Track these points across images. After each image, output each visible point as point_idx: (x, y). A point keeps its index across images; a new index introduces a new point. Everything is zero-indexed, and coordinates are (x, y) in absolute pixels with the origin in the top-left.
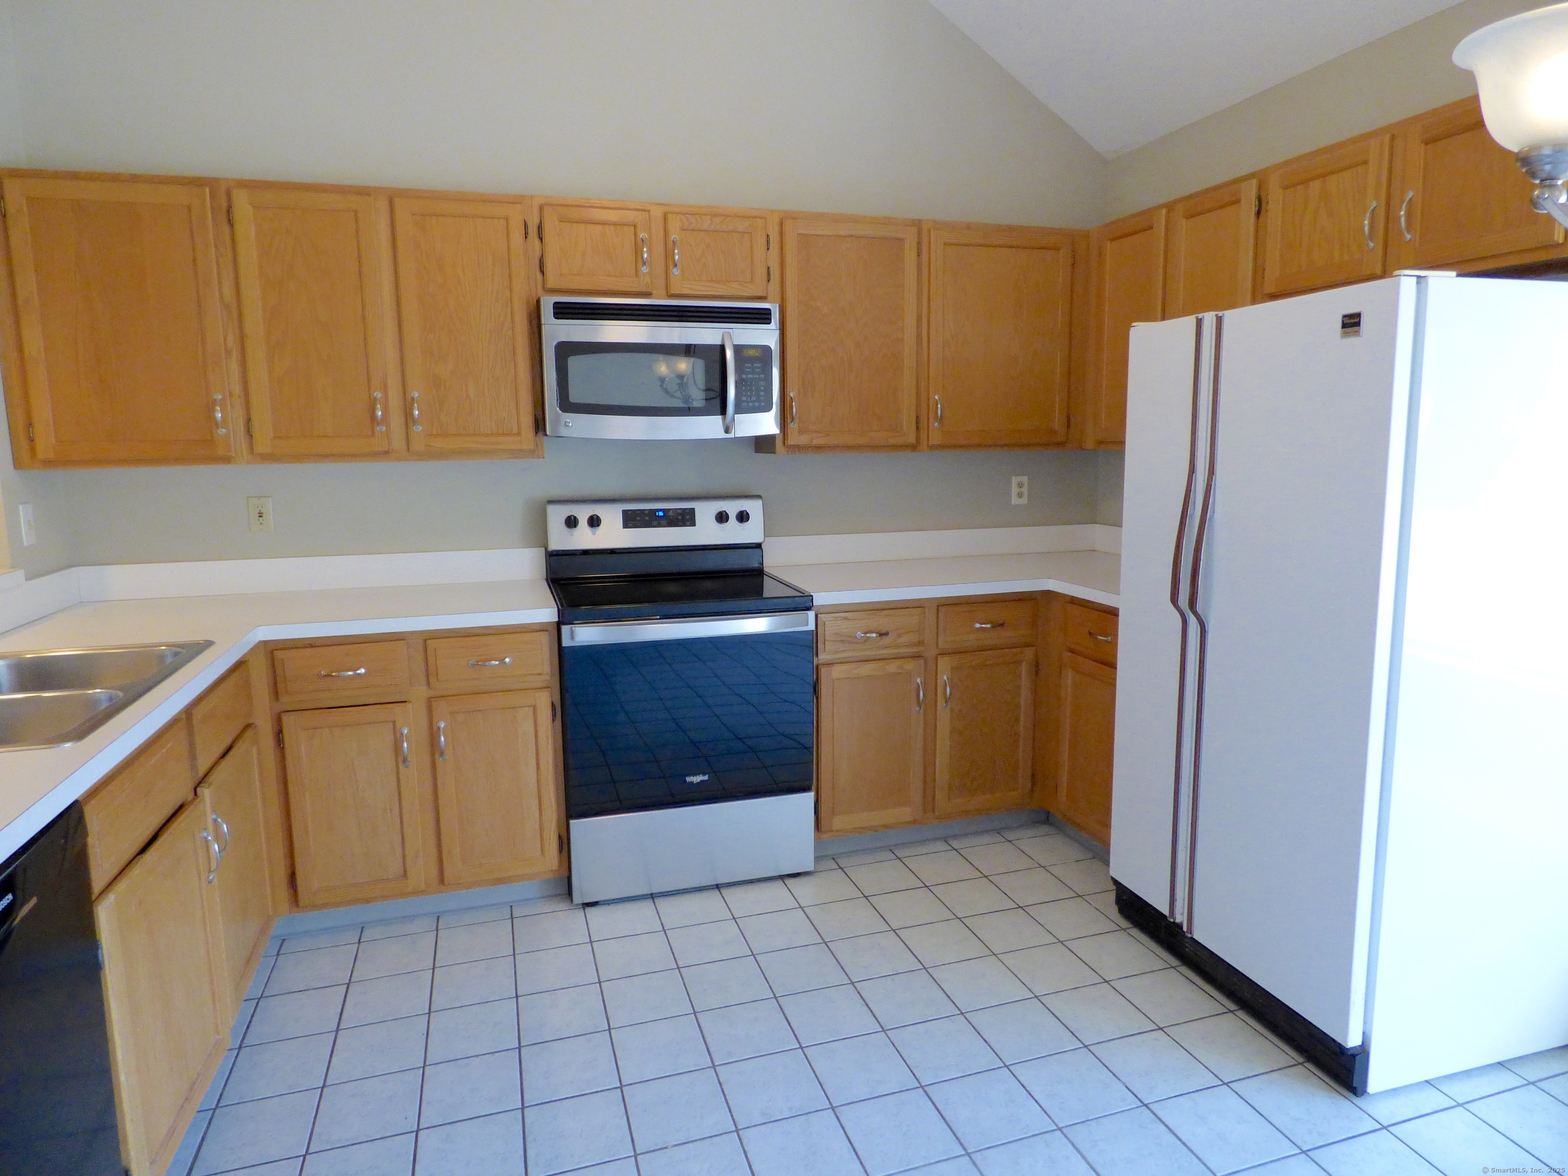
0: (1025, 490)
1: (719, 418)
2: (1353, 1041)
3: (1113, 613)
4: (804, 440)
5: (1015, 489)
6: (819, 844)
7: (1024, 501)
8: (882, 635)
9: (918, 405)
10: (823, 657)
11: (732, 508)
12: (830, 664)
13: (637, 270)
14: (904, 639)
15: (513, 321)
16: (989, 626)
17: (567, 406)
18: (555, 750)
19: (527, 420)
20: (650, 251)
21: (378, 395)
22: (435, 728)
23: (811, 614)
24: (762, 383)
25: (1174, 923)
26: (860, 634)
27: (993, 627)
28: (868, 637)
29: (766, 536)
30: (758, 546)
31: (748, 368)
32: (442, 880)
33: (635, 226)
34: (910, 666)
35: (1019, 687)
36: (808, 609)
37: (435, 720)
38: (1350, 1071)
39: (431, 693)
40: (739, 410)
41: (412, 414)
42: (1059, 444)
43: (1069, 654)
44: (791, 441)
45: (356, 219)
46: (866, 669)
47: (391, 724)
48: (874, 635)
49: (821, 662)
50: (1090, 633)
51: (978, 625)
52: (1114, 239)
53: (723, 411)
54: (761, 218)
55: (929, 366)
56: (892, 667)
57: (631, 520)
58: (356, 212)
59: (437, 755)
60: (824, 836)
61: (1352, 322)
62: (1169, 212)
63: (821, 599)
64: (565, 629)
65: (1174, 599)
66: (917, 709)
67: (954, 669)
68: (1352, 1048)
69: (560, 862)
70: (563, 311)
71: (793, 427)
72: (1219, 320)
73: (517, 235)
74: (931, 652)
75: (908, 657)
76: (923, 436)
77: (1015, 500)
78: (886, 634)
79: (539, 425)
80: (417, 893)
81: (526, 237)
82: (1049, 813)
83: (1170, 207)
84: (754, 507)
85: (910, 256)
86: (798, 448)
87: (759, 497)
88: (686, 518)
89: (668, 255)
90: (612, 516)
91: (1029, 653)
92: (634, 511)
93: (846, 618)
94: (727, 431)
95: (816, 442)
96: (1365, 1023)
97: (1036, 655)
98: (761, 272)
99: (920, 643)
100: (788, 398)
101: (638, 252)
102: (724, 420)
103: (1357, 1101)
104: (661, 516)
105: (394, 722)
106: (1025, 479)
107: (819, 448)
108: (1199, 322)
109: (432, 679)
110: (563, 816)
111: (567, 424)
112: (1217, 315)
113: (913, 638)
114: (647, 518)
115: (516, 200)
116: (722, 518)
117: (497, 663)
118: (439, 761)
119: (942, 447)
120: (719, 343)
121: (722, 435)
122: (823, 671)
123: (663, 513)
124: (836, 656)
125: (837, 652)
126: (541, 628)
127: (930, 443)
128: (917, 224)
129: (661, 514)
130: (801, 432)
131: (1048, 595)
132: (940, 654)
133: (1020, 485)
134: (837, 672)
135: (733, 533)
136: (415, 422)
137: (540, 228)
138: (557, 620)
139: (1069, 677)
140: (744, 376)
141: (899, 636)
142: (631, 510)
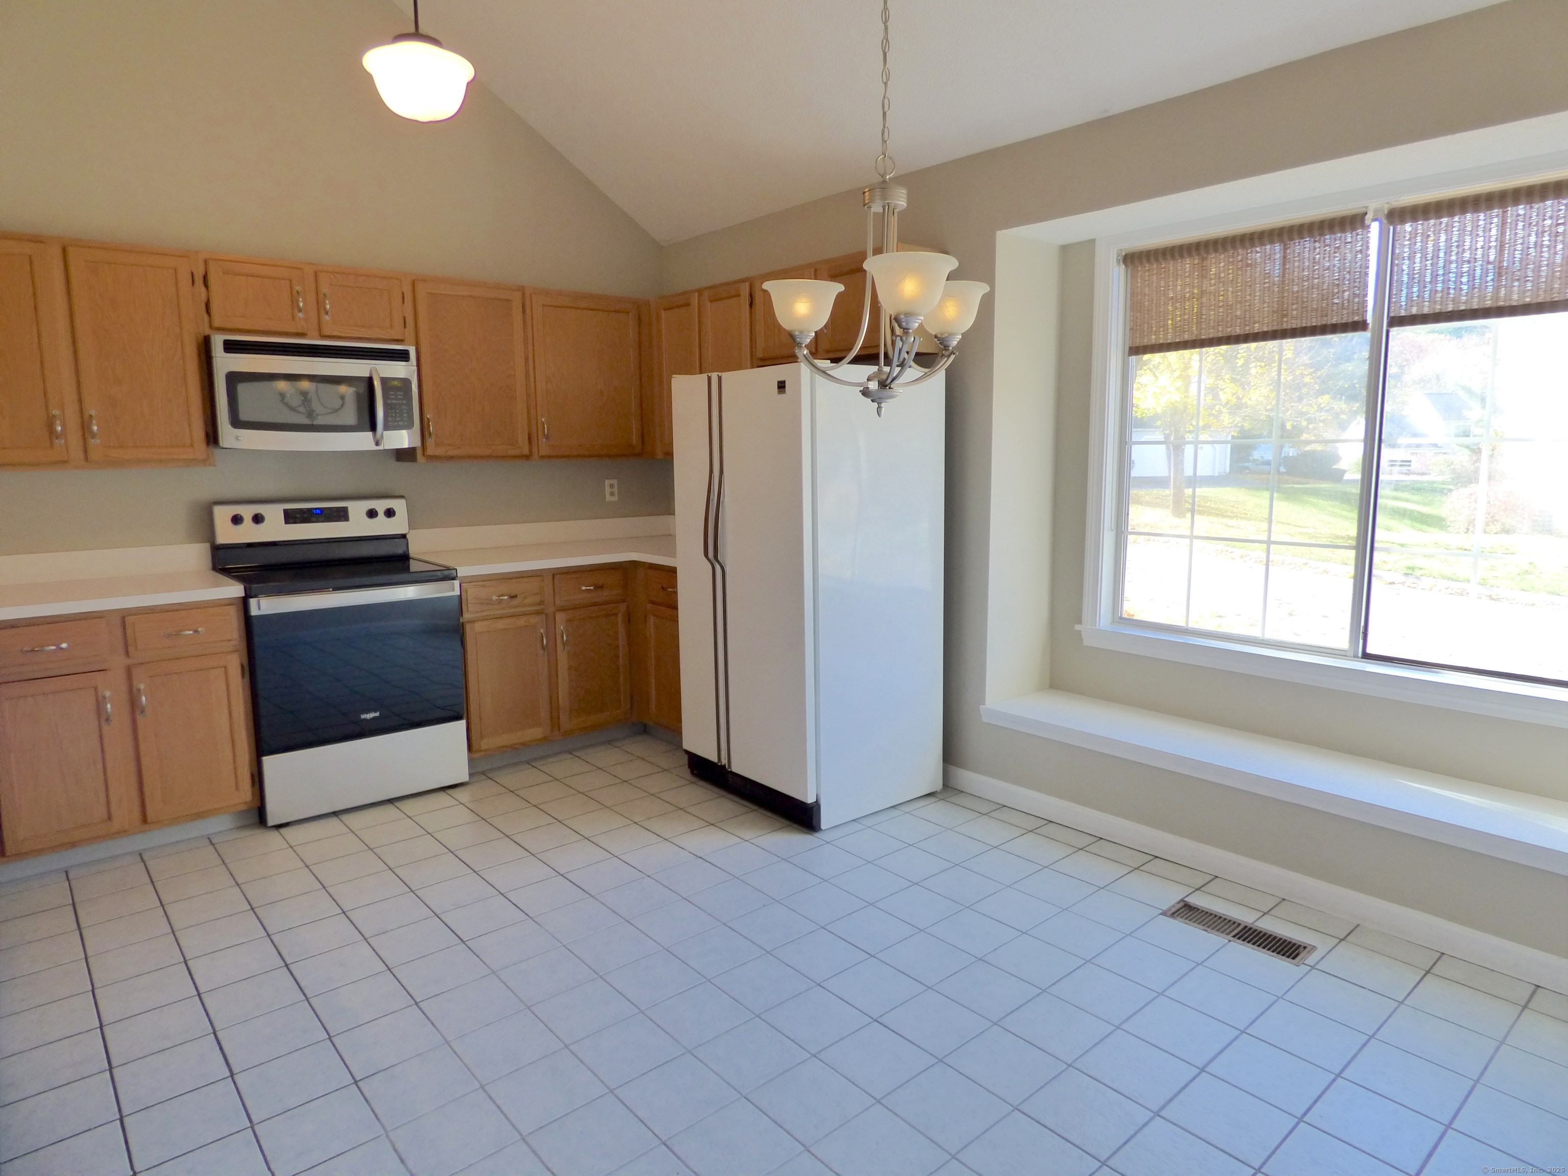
0: (616, 490)
1: (370, 434)
2: (810, 800)
3: (672, 571)
4: (440, 451)
5: (608, 490)
6: (471, 761)
7: (615, 498)
8: (513, 597)
9: (529, 426)
10: (467, 616)
11: (381, 506)
12: (472, 622)
13: (293, 317)
14: (529, 601)
15: (183, 352)
16: (592, 588)
17: (237, 422)
18: (245, 702)
19: (199, 433)
20: (304, 302)
21: (56, 412)
22: (135, 690)
23: (456, 583)
24: (404, 407)
25: (721, 765)
26: (494, 598)
27: (595, 588)
28: (502, 599)
29: (411, 527)
30: (404, 536)
31: (393, 395)
32: (145, 820)
33: (291, 281)
34: (533, 620)
35: (616, 632)
36: (454, 579)
37: (135, 682)
38: (811, 818)
39: (128, 661)
40: (386, 428)
41: (91, 431)
42: (638, 455)
43: (650, 605)
44: (430, 451)
45: (31, 264)
46: (500, 624)
47: (92, 691)
48: (506, 598)
49: (465, 620)
50: (663, 588)
51: (584, 588)
52: (666, 309)
53: (373, 427)
54: (397, 279)
55: (536, 396)
56: (522, 621)
57: (291, 517)
58: (30, 257)
59: (138, 713)
60: (475, 755)
61: (782, 386)
62: (700, 295)
63: (462, 572)
64: (253, 602)
65: (706, 555)
66: (542, 652)
67: (569, 621)
68: (810, 804)
69: (253, 794)
70: (231, 347)
71: (430, 442)
72: (720, 378)
73: (185, 283)
74: (551, 610)
75: (532, 614)
76: (535, 449)
77: (608, 498)
78: (515, 597)
79: (212, 437)
80: (122, 833)
81: (193, 285)
82: (645, 725)
83: (700, 292)
84: (398, 505)
85: (517, 313)
86: (435, 458)
87: (402, 497)
88: (341, 515)
89: (319, 304)
90: (274, 513)
91: (623, 607)
92: (294, 510)
93: (484, 586)
94: (377, 444)
95: (450, 453)
96: (817, 789)
97: (628, 608)
98: (398, 321)
99: (541, 603)
100: (426, 419)
101: (294, 302)
102: (375, 435)
103: (817, 835)
104: (318, 513)
105: (96, 689)
106: (615, 482)
107: (451, 458)
108: (709, 379)
109: (131, 649)
110: (254, 755)
111: (239, 438)
112: (718, 375)
113: (537, 599)
114: (306, 516)
115: (185, 255)
116: (372, 514)
117: (191, 632)
118: (140, 719)
119: (549, 457)
120: (368, 375)
121: (374, 447)
122: (468, 627)
123: (320, 511)
124: (478, 615)
125: (477, 612)
126: (229, 602)
127: (541, 454)
128: (522, 289)
130: (437, 445)
131: (635, 564)
132: (558, 610)
133: (612, 486)
134: (479, 627)
135: (381, 527)
136: (93, 436)
137: (205, 278)
138: (243, 595)
139: (652, 620)
140: (389, 401)
141: (525, 598)
142: (291, 509)
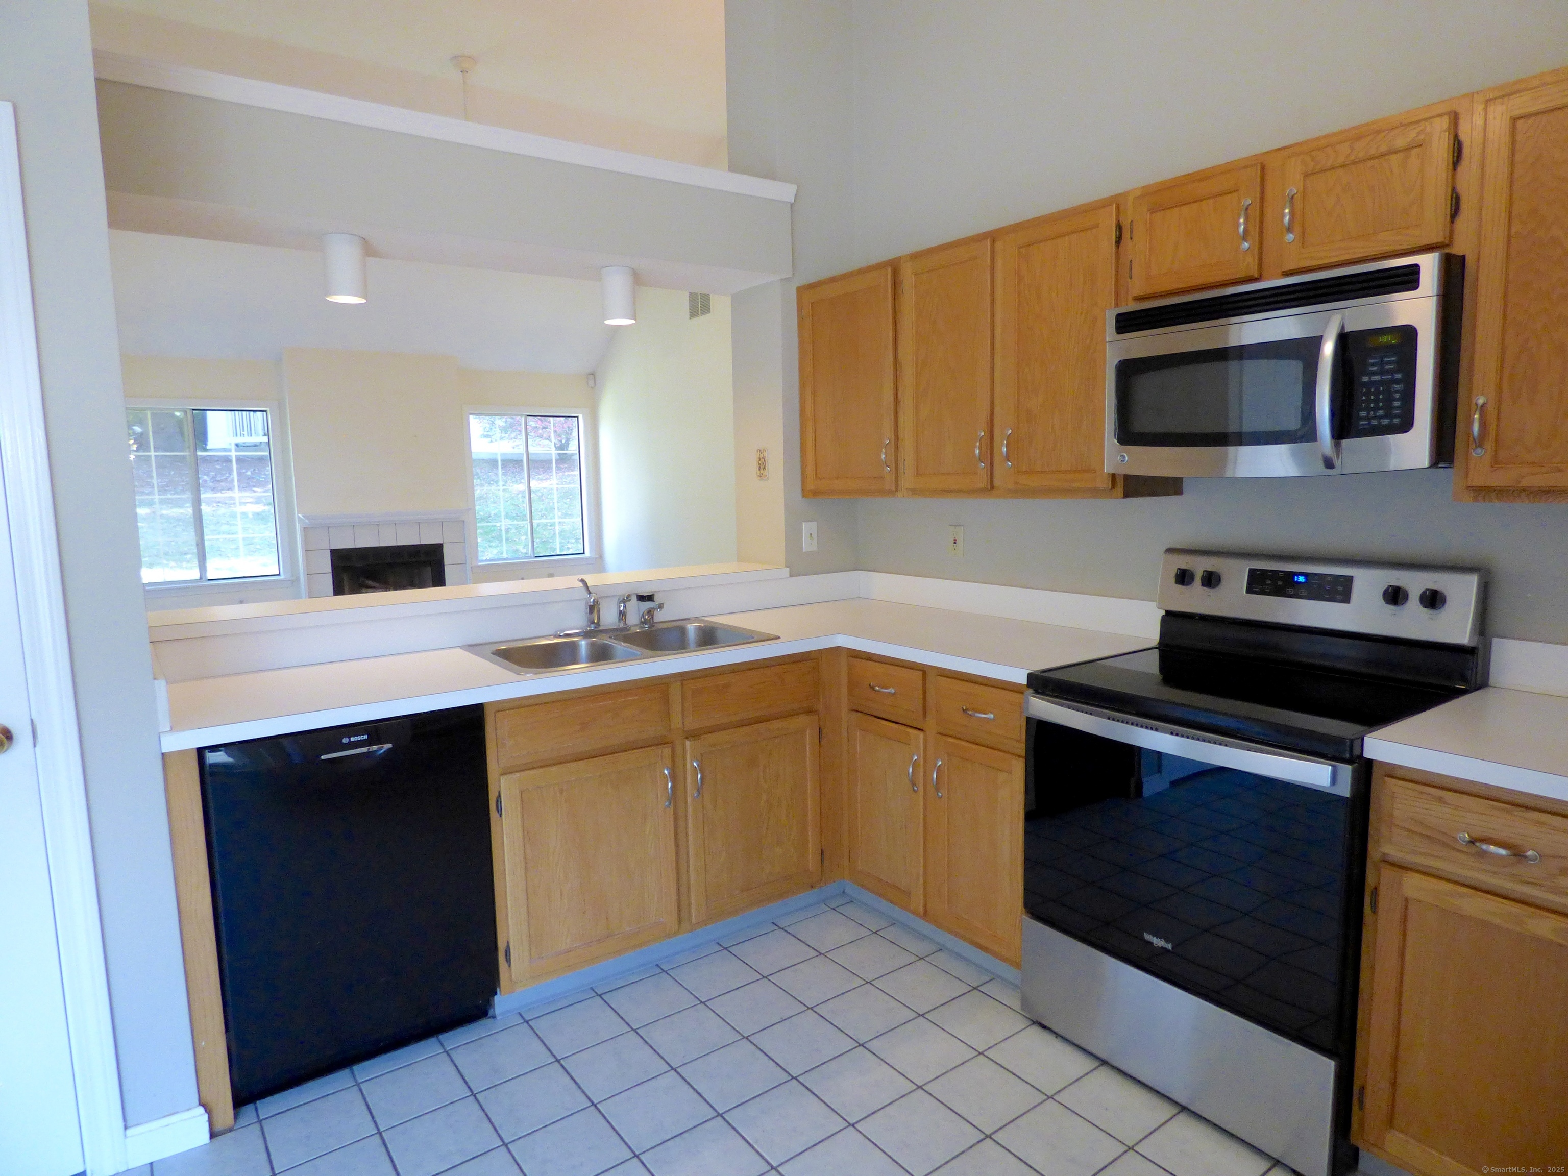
4: (1502, 478)
8: (1520, 856)
10: (1389, 851)
13: (1237, 252)
17: (1125, 437)
21: (981, 433)
24: (1397, 387)
26: (1464, 838)
28: (1485, 850)
31: (1373, 365)
32: (925, 910)
33: (1238, 192)
39: (938, 729)
44: (1474, 480)
48: (1496, 850)
54: (1443, 114)
58: (976, 260)
70: (1127, 323)
71: (1478, 456)
73: (1105, 243)
81: (1118, 242)
86: (1493, 492)
92: (1264, 572)
93: (1442, 801)
94: (1328, 464)
95: (1529, 482)
98: (1437, 205)
100: (1469, 406)
104: (1301, 582)
105: (910, 746)
109: (937, 715)
114: (1280, 583)
122: (1386, 874)
123: (1306, 578)
125: (1416, 853)
126: (1019, 689)
129: (1301, 579)
130: (1498, 463)
134: (1415, 887)
136: (1005, 459)
137: (1132, 227)
138: (1026, 683)
140: (1366, 379)
142: (1260, 569)
